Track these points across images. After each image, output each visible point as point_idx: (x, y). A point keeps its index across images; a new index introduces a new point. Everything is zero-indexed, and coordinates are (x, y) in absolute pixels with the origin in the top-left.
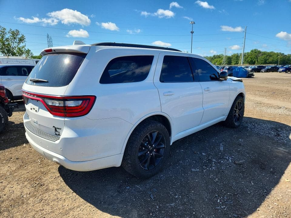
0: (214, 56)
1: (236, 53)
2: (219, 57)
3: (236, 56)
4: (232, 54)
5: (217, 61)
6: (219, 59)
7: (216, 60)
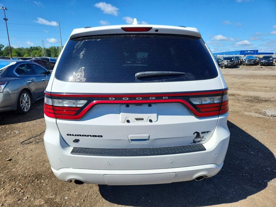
0: (31, 48)
1: (53, 46)
2: (37, 49)
3: (54, 49)
4: (50, 47)
5: (36, 53)
6: (37, 51)
7: (34, 51)
